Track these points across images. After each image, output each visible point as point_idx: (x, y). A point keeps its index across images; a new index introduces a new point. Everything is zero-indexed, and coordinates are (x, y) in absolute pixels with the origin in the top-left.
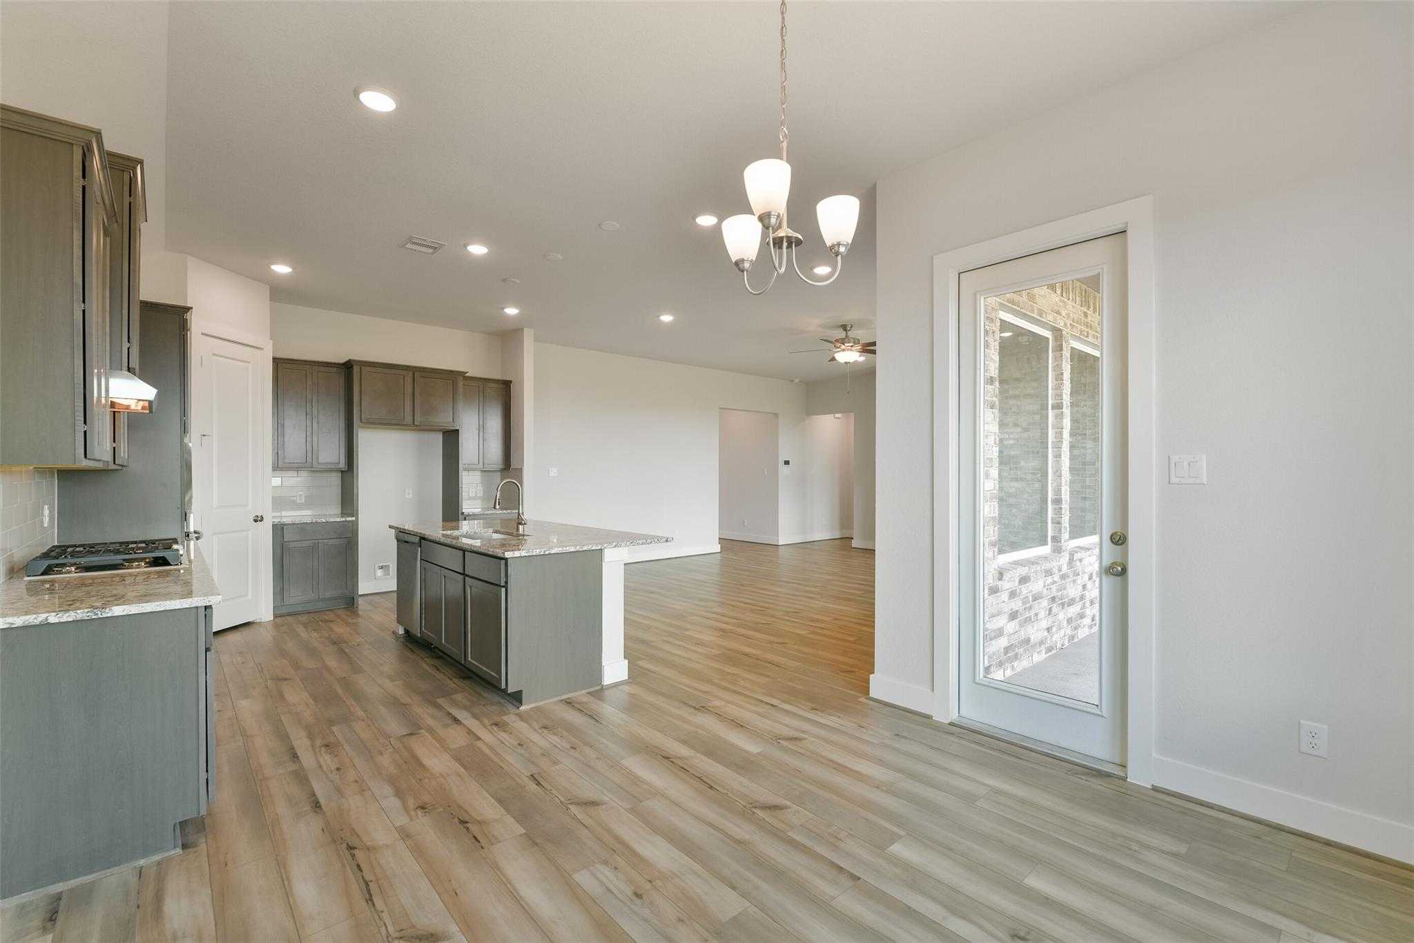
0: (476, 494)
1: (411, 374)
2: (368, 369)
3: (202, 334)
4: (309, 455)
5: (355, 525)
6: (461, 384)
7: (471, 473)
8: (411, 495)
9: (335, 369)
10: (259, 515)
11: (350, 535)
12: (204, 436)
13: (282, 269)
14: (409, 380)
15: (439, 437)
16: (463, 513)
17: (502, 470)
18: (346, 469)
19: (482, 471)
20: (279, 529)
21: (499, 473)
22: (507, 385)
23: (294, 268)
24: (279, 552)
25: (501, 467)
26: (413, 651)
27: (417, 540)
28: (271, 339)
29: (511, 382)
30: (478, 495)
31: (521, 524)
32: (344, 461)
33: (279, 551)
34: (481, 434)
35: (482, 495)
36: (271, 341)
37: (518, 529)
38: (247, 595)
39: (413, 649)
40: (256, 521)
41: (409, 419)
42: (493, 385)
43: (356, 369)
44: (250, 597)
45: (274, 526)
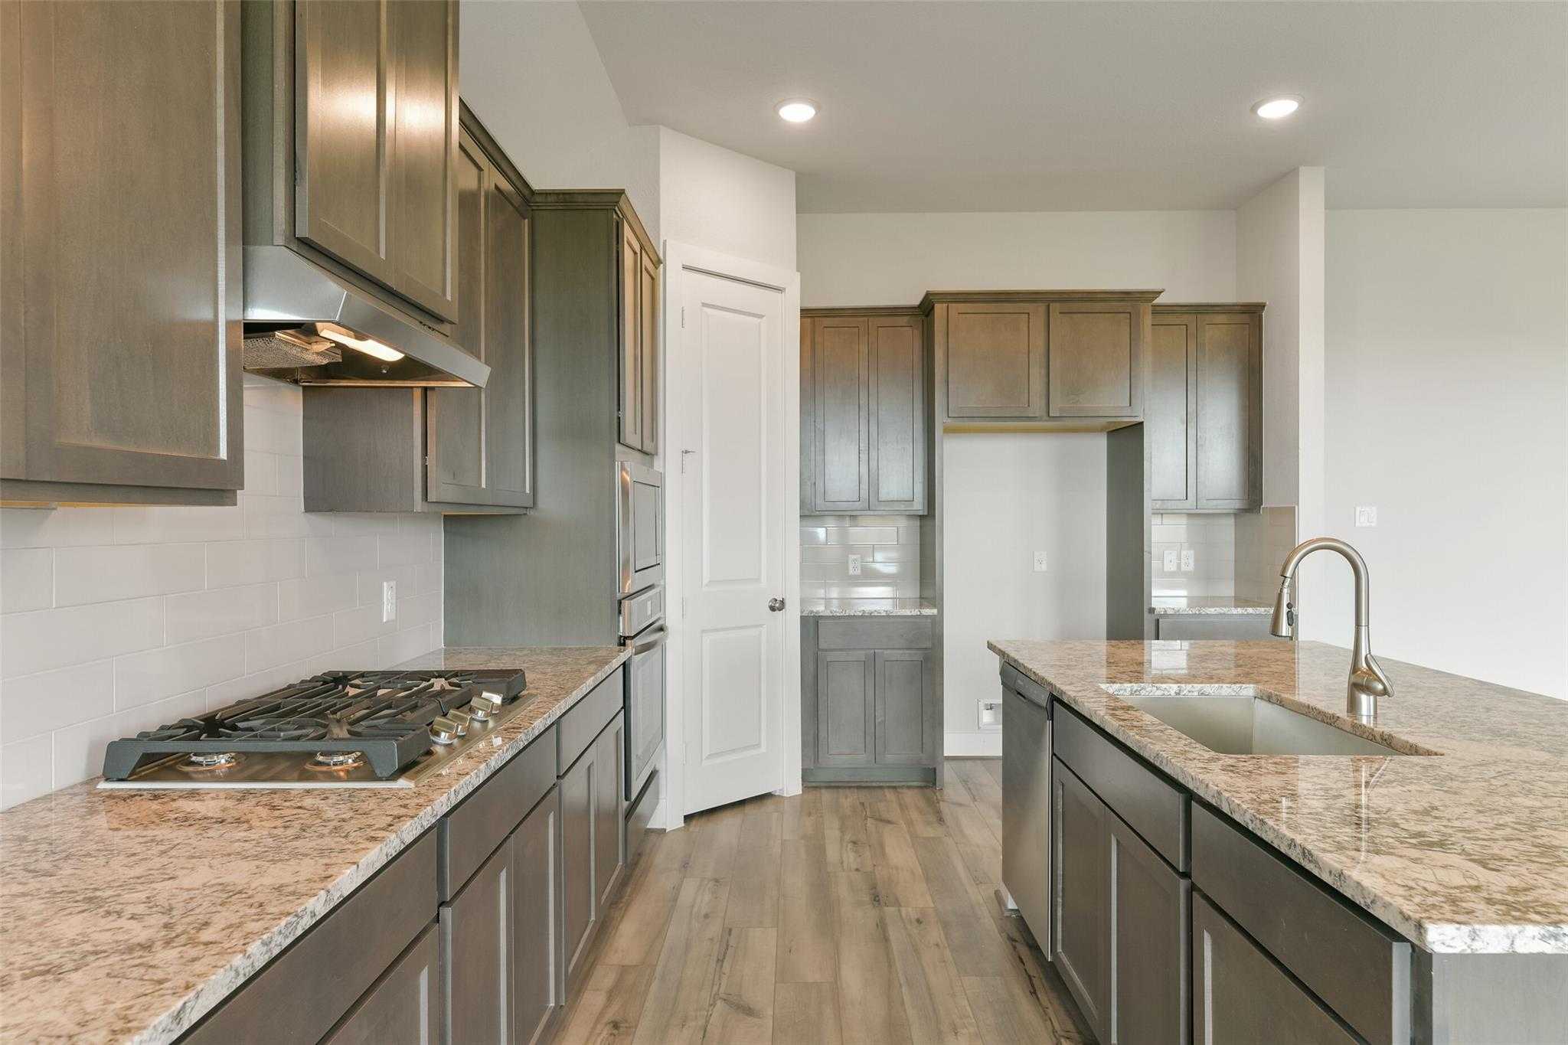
0: (1179, 566)
1: (1042, 308)
2: (962, 307)
3: (685, 268)
4: (864, 486)
5: (937, 622)
6: (1148, 320)
7: (1167, 520)
8: (1044, 567)
9: (906, 319)
10: (779, 599)
11: (928, 644)
12: (686, 452)
13: (797, 113)
14: (1038, 322)
15: (1101, 443)
16: (1152, 610)
17: (1238, 514)
18: (926, 513)
19: (1190, 515)
20: (811, 625)
21: (1231, 521)
22: (1252, 314)
23: (818, 108)
24: (812, 669)
25: (1237, 505)
26: (1034, 993)
27: (1043, 699)
28: (798, 271)
29: (1262, 306)
30: (1184, 568)
31: (1367, 689)
32: (921, 500)
33: (811, 667)
34: (1192, 432)
35: (1191, 567)
36: (799, 273)
37: (1353, 706)
38: (758, 745)
39: (1036, 981)
40: (773, 609)
41: (1037, 406)
42: (1221, 318)
43: (939, 309)
44: (763, 749)
45: (805, 620)
